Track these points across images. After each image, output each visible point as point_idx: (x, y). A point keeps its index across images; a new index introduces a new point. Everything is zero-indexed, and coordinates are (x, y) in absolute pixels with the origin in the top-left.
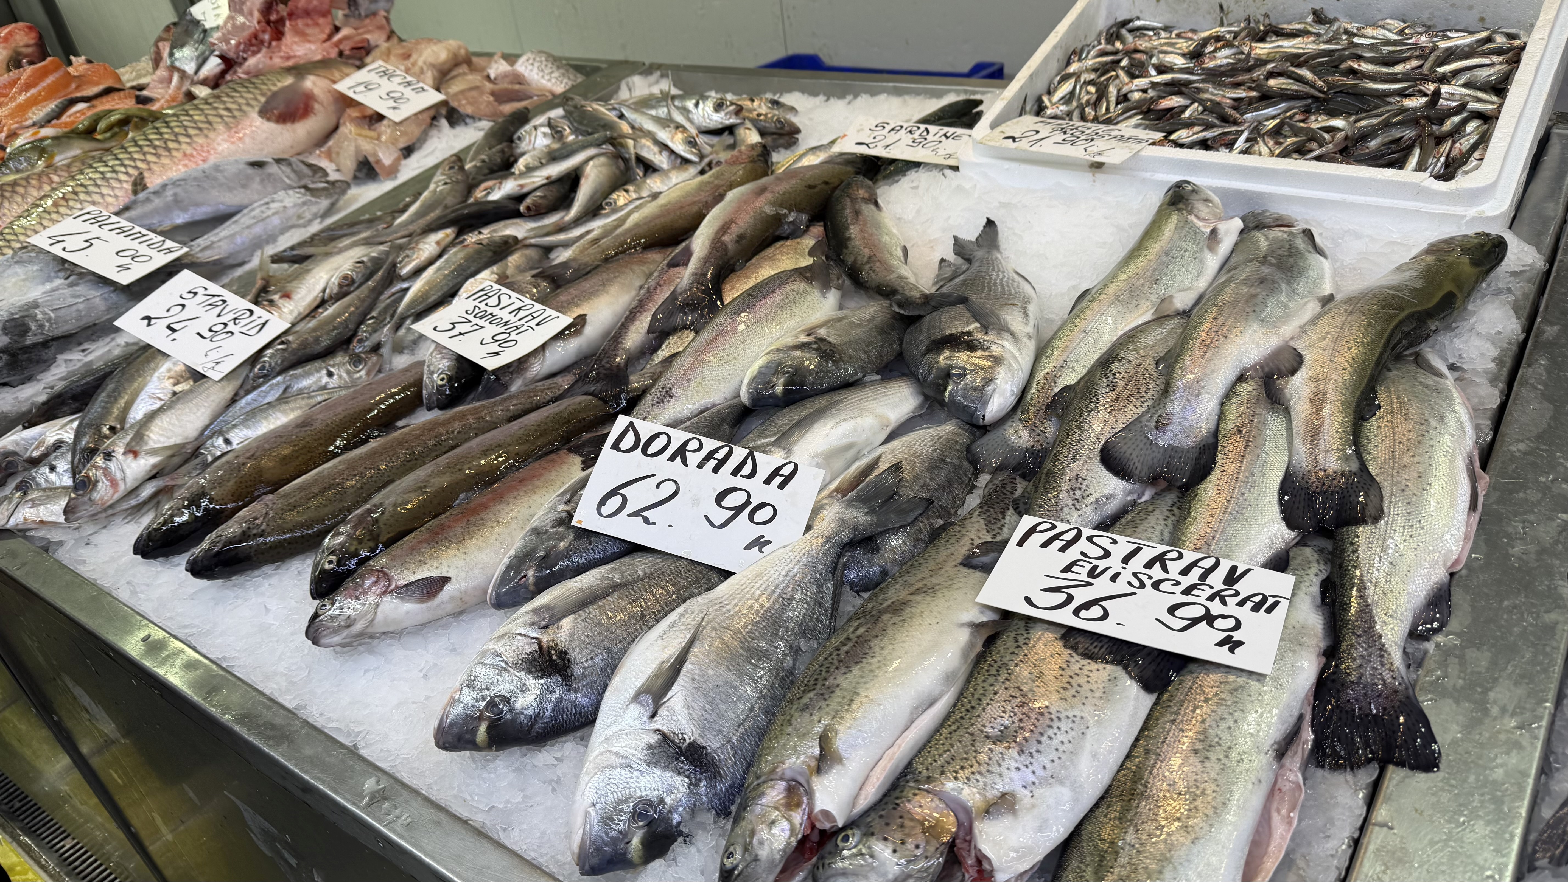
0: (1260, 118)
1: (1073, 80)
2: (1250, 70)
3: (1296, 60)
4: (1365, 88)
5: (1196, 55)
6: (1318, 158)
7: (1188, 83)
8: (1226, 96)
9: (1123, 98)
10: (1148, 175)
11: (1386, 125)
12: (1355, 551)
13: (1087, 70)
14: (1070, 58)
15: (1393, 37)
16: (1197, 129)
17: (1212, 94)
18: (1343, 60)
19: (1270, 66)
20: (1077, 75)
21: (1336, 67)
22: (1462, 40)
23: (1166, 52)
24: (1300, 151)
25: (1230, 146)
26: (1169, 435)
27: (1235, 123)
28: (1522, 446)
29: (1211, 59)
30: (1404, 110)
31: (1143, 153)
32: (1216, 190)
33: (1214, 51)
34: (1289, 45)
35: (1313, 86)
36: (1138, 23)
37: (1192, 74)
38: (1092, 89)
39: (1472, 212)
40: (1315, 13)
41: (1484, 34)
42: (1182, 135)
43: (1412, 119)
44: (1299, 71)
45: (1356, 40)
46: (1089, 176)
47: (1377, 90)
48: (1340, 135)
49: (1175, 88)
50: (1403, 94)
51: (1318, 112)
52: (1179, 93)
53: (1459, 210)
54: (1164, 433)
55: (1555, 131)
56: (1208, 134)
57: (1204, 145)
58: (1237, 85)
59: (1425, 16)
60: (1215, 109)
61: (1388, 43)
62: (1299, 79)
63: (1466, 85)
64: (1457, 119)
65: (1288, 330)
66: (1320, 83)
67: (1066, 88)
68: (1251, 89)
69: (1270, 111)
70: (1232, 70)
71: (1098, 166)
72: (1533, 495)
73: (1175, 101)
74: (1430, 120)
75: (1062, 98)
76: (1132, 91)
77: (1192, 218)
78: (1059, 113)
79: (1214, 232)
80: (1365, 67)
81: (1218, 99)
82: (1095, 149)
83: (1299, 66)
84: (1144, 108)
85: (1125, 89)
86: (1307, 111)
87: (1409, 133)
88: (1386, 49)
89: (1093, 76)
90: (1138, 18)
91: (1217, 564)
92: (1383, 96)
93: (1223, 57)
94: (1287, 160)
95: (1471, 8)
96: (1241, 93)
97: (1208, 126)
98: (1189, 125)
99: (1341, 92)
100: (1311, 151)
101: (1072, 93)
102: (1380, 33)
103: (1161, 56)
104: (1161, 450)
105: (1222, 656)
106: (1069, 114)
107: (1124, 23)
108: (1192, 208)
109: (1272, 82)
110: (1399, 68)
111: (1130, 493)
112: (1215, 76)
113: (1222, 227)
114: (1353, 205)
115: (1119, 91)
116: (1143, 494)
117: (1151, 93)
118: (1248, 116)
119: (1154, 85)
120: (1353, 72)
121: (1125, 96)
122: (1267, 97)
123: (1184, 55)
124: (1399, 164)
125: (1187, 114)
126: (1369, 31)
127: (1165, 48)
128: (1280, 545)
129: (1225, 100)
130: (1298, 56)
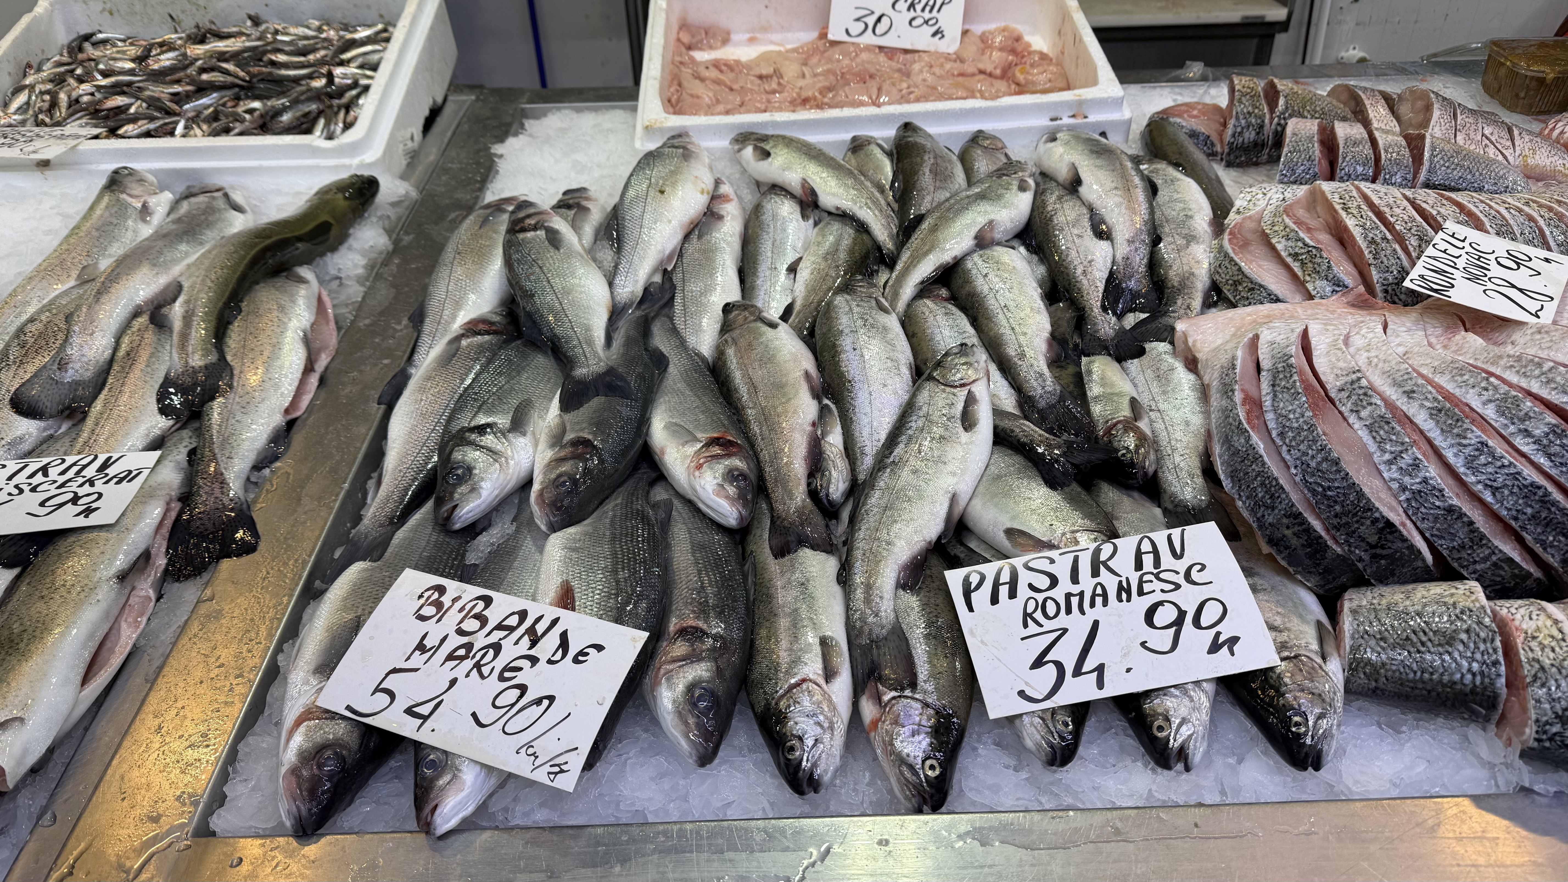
0: (199, 108)
1: (27, 91)
2: (186, 67)
3: (223, 56)
4: (279, 75)
5: (140, 59)
6: (241, 134)
7: (129, 84)
8: (163, 91)
9: (74, 103)
10: (93, 167)
11: (295, 102)
12: (209, 419)
13: (43, 82)
14: (25, 72)
15: (311, 33)
16: (140, 123)
17: (153, 91)
18: (265, 52)
19: (200, 62)
20: (32, 87)
21: (260, 60)
22: (363, 33)
23: (115, 59)
24: (227, 131)
25: (172, 134)
26: (70, 372)
27: (175, 114)
28: (367, 321)
29: (156, 62)
30: (310, 89)
31: (80, 147)
32: (150, 171)
33: (159, 54)
34: (221, 45)
35: (237, 77)
36: (101, 36)
37: (135, 75)
38: (47, 97)
39: (356, 161)
40: (250, 17)
41: (380, 26)
42: (128, 129)
43: (317, 96)
44: (225, 65)
45: (279, 38)
46: (38, 175)
47: (289, 76)
48: (257, 114)
49: (118, 89)
50: (310, 77)
51: (247, 97)
52: (123, 93)
53: (346, 161)
54: (66, 371)
55: (450, 98)
56: (152, 126)
57: (148, 134)
58: (178, 82)
59: (339, 16)
60: (154, 103)
61: (306, 38)
62: (226, 72)
63: (361, 67)
64: (354, 92)
65: (176, 270)
66: (242, 74)
67: (22, 98)
68: (188, 84)
69: (204, 101)
70: (171, 70)
71: (45, 164)
72: (367, 352)
73: (119, 101)
74: (331, 96)
75: (19, 109)
76: (81, 96)
77: (124, 196)
78: (13, 122)
79: (145, 206)
80: (281, 58)
81: (156, 95)
82: (31, 149)
83: (226, 61)
84: (92, 109)
85: (74, 95)
86: (237, 99)
87: (314, 107)
88: (301, 43)
89: (49, 86)
90: (100, 32)
91: (96, 457)
92: (297, 80)
93: (167, 60)
94: (218, 139)
95: (369, 7)
96: (177, 88)
97: (152, 119)
98: (134, 120)
99: (263, 80)
100: (234, 128)
101: (28, 103)
102: (301, 31)
103: (111, 62)
104: (67, 387)
105: (81, 522)
106: (23, 123)
107: (87, 37)
108: (125, 188)
109: (205, 77)
110: (311, 57)
111: (45, 429)
112: (160, 76)
113: (152, 201)
114: (269, 169)
115: (69, 97)
116: (60, 428)
117: (98, 96)
118: (187, 107)
119: (99, 88)
120: (273, 63)
121: (77, 101)
122: (202, 89)
123: (133, 60)
124: (308, 131)
125: (132, 110)
126: (292, 30)
127: (115, 55)
128: (157, 432)
129: (163, 95)
130: (224, 53)
